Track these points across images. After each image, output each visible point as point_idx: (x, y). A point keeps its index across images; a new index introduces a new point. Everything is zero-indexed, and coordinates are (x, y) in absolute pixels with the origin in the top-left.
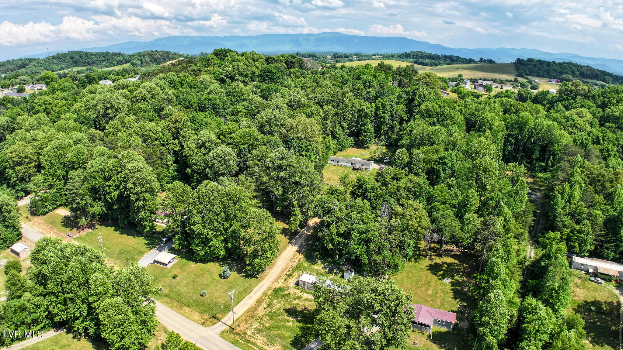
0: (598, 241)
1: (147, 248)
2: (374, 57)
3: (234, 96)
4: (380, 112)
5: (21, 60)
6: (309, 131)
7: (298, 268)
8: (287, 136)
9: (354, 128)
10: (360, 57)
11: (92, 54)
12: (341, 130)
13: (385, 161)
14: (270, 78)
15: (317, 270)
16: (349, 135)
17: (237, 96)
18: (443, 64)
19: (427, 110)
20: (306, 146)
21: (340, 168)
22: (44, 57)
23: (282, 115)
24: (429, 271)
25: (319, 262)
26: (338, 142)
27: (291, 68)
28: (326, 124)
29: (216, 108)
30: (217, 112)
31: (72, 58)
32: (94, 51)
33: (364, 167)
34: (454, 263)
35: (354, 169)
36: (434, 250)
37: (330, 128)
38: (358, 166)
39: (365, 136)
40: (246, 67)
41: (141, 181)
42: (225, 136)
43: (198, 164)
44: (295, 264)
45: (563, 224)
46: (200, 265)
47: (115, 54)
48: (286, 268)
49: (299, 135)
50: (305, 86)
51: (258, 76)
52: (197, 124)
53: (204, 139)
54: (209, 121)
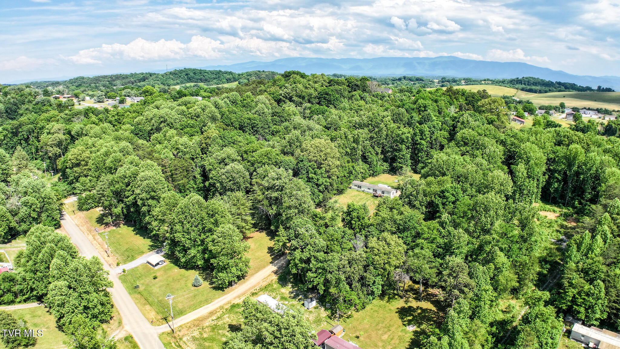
0: (613, 309)
1: (149, 249)
2: (483, 82)
4: (418, 138)
5: (142, 74)
7: (266, 288)
9: (389, 154)
10: (468, 81)
11: (205, 72)
12: (375, 155)
15: (283, 294)
16: (384, 160)
17: (281, 116)
18: (553, 91)
21: (363, 194)
22: (163, 73)
24: (397, 314)
25: (290, 285)
26: (370, 167)
28: (355, 148)
29: (254, 127)
30: (256, 131)
31: (187, 75)
32: (207, 70)
33: (384, 195)
34: (431, 310)
35: (375, 196)
36: (416, 292)
37: (359, 152)
38: (379, 193)
39: (400, 163)
41: (147, 189)
44: (265, 284)
45: (568, 282)
46: (183, 271)
47: (226, 73)
48: (255, 286)
50: (358, 109)
51: (315, 98)
52: (226, 141)
53: (224, 156)
54: (240, 139)
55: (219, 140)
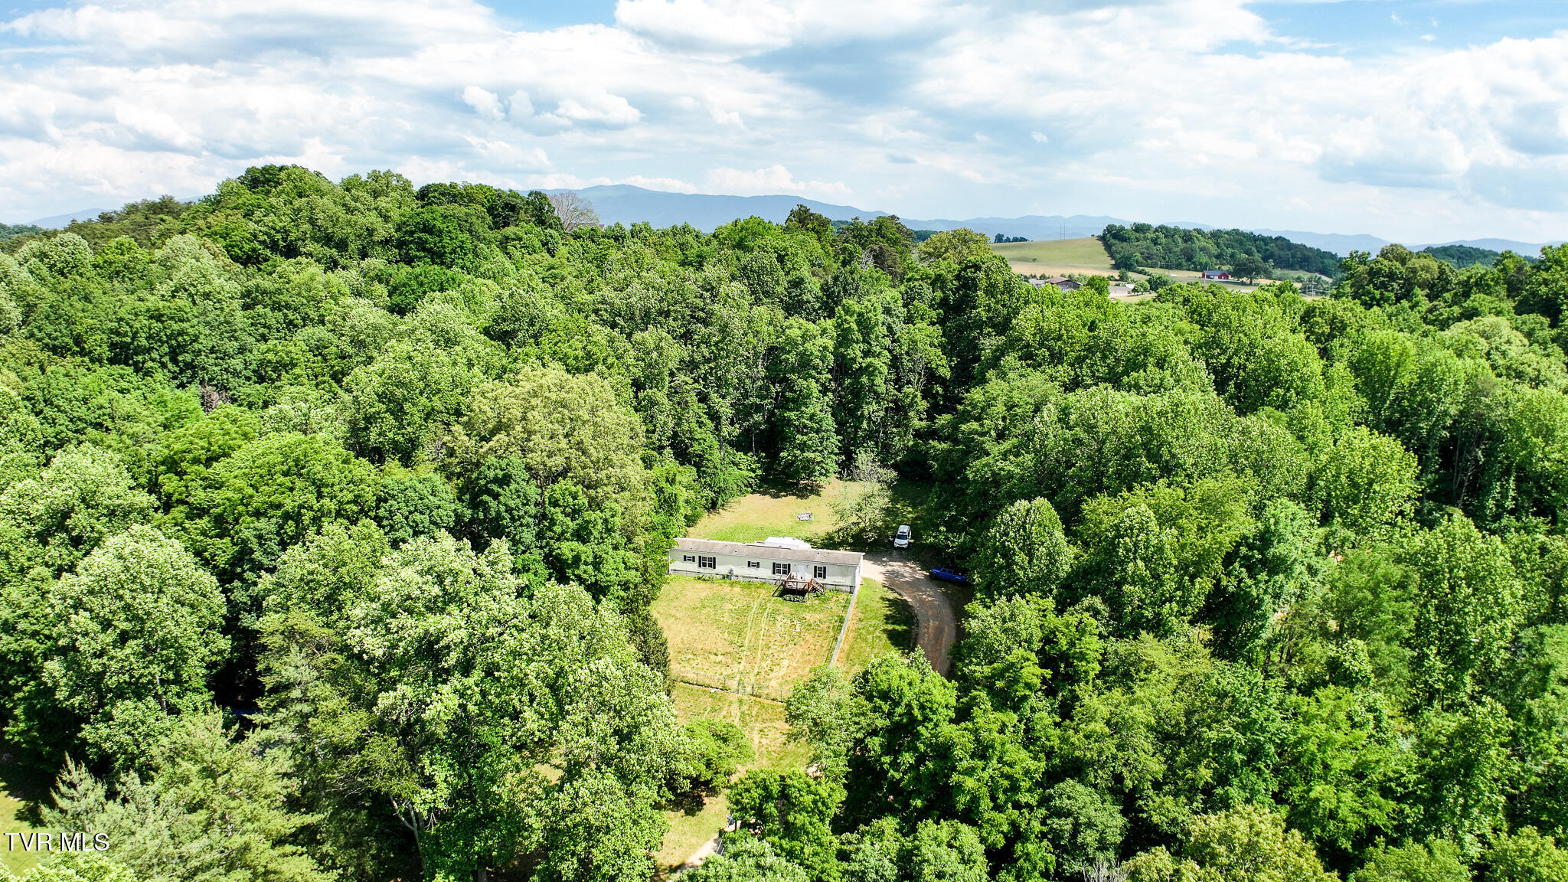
3: (277, 307)
4: (855, 351)
6: (585, 434)
8: (478, 465)
9: (758, 417)
12: (710, 425)
13: (898, 542)
14: (429, 251)
16: (741, 444)
17: (288, 306)
19: (1044, 337)
20: (575, 513)
21: (726, 588)
23: (461, 370)
26: (700, 473)
27: (506, 224)
28: (653, 403)
29: (180, 348)
30: (190, 366)
33: (829, 580)
35: (786, 592)
37: (665, 419)
38: (802, 576)
39: (803, 447)
40: (341, 212)
42: (181, 474)
43: (22, 625)
49: (534, 459)
50: (555, 277)
51: (386, 242)
52: (62, 419)
53: (60, 495)
54: (127, 404)
55: (24, 417)
